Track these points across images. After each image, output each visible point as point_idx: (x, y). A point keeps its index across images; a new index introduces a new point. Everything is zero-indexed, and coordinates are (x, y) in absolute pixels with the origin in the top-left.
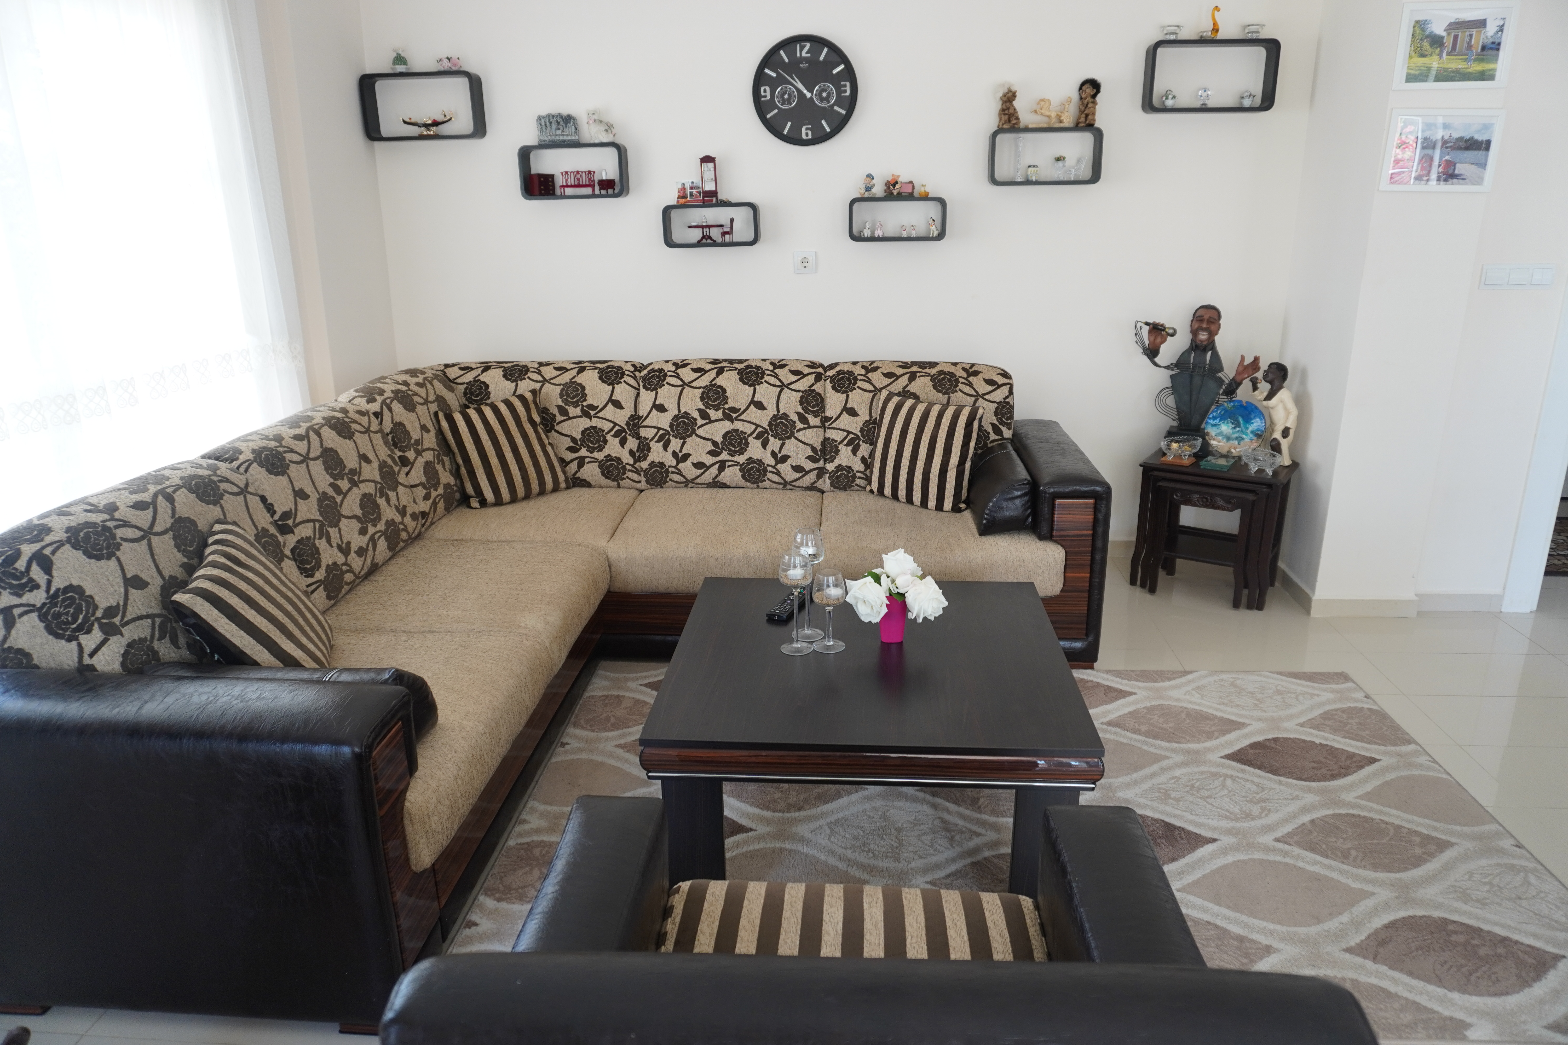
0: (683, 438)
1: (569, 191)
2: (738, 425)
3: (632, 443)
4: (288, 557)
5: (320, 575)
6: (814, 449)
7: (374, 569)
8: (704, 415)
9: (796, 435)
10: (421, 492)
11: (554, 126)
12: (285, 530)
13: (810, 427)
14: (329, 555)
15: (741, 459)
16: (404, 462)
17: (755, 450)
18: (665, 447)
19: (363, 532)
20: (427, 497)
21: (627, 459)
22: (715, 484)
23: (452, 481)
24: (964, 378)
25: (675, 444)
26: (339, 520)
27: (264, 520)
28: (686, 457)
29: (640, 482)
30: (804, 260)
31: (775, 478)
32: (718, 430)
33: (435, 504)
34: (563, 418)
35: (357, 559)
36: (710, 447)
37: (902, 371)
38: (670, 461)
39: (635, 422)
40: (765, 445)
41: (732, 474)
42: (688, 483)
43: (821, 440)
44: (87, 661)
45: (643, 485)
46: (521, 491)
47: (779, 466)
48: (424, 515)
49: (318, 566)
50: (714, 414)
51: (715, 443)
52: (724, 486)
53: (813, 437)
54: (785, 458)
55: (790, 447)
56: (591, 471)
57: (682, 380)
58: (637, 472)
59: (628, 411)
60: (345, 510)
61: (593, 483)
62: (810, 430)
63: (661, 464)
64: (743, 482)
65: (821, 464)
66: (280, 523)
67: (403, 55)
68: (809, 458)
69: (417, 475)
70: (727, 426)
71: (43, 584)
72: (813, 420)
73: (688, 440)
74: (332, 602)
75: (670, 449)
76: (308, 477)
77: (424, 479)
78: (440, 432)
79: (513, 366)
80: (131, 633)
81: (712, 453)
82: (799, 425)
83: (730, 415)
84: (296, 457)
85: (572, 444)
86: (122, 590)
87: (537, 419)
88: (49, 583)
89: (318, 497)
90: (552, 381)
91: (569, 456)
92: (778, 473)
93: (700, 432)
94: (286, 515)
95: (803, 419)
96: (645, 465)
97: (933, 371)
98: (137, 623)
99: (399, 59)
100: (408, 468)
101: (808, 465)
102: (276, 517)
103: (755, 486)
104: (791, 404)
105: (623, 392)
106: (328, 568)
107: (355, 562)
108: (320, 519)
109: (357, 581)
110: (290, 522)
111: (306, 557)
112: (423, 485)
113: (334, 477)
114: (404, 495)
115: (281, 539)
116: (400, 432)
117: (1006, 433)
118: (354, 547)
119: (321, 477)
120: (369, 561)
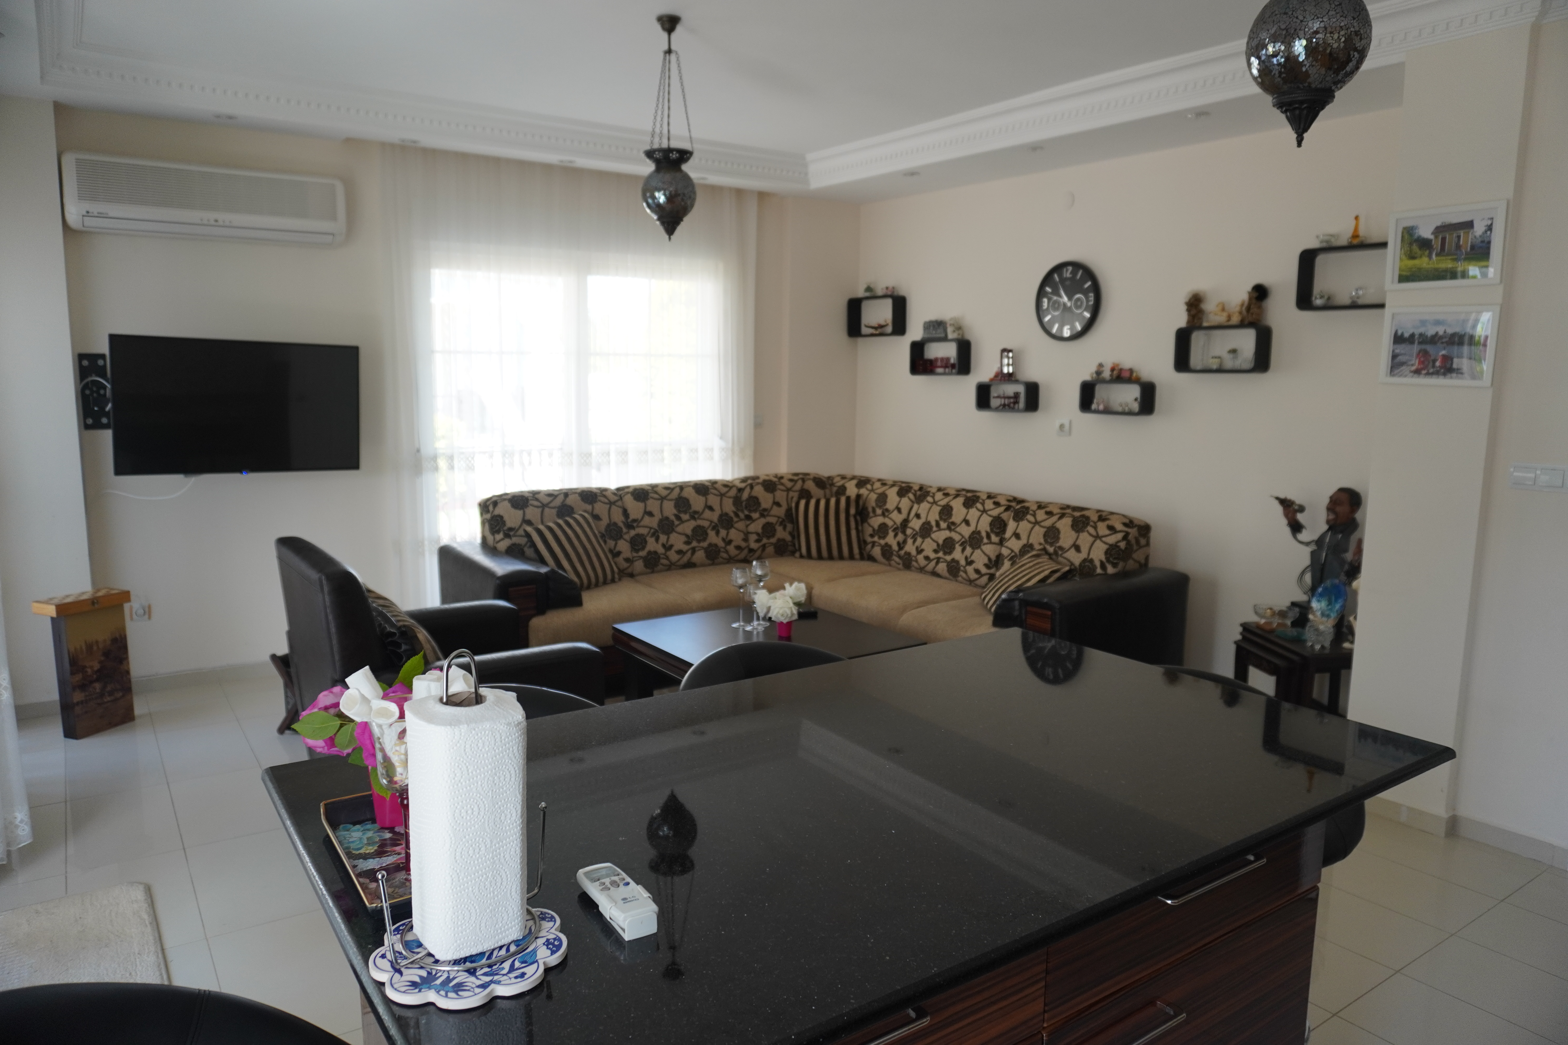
0: (924, 538)
1: (940, 370)
2: (953, 535)
3: (900, 537)
4: (625, 540)
5: (643, 553)
6: (990, 559)
7: (690, 565)
8: (938, 524)
9: (982, 547)
10: (753, 537)
11: (932, 328)
12: (630, 527)
13: (991, 543)
14: (652, 545)
15: (949, 558)
16: (748, 518)
17: (957, 554)
18: (914, 542)
19: (687, 543)
20: (758, 541)
21: (895, 547)
22: (934, 574)
23: (788, 538)
24: (1095, 522)
25: (919, 541)
26: (671, 532)
27: (618, 518)
28: (922, 551)
29: (899, 564)
30: (1062, 427)
31: (964, 575)
32: (942, 536)
33: (764, 547)
34: (873, 515)
35: (675, 555)
36: (935, 546)
37: (1057, 511)
38: (914, 552)
39: (905, 523)
40: (963, 550)
41: (942, 568)
42: (921, 570)
43: (997, 553)
44: (495, 545)
45: (901, 566)
46: (825, 553)
47: (968, 568)
48: (751, 551)
49: (643, 548)
50: (943, 525)
51: (938, 545)
52: (938, 575)
53: (990, 550)
54: (972, 563)
55: (977, 555)
56: (877, 552)
57: (934, 499)
58: (899, 557)
59: (904, 516)
60: (680, 529)
61: (877, 560)
62: (991, 545)
63: (910, 554)
64: (947, 575)
65: (992, 571)
66: (630, 524)
67: (872, 286)
68: (986, 565)
69: (756, 527)
70: (947, 534)
71: (491, 511)
72: (995, 539)
73: (926, 540)
74: (648, 570)
75: (916, 544)
76: (659, 507)
77: (760, 531)
79: (864, 479)
80: (515, 540)
81: (936, 551)
82: (985, 541)
83: (951, 527)
84: (656, 496)
85: (872, 532)
86: (519, 523)
87: (853, 511)
88: (493, 511)
89: (661, 517)
90: (876, 491)
91: (869, 539)
92: (966, 572)
93: (933, 535)
94: (634, 521)
95: (989, 536)
96: (902, 553)
98: (520, 538)
99: (869, 289)
100: (748, 522)
101: (984, 570)
102: (629, 520)
103: (954, 579)
104: (984, 525)
105: (905, 503)
106: (649, 553)
107: (673, 556)
108: (657, 528)
109: (671, 567)
110: (635, 525)
111: (638, 543)
112: (758, 534)
113: (679, 511)
114: (734, 534)
115: (625, 530)
116: (754, 502)
117: (1110, 570)
118: (676, 548)
119: (669, 509)
120: (685, 559)
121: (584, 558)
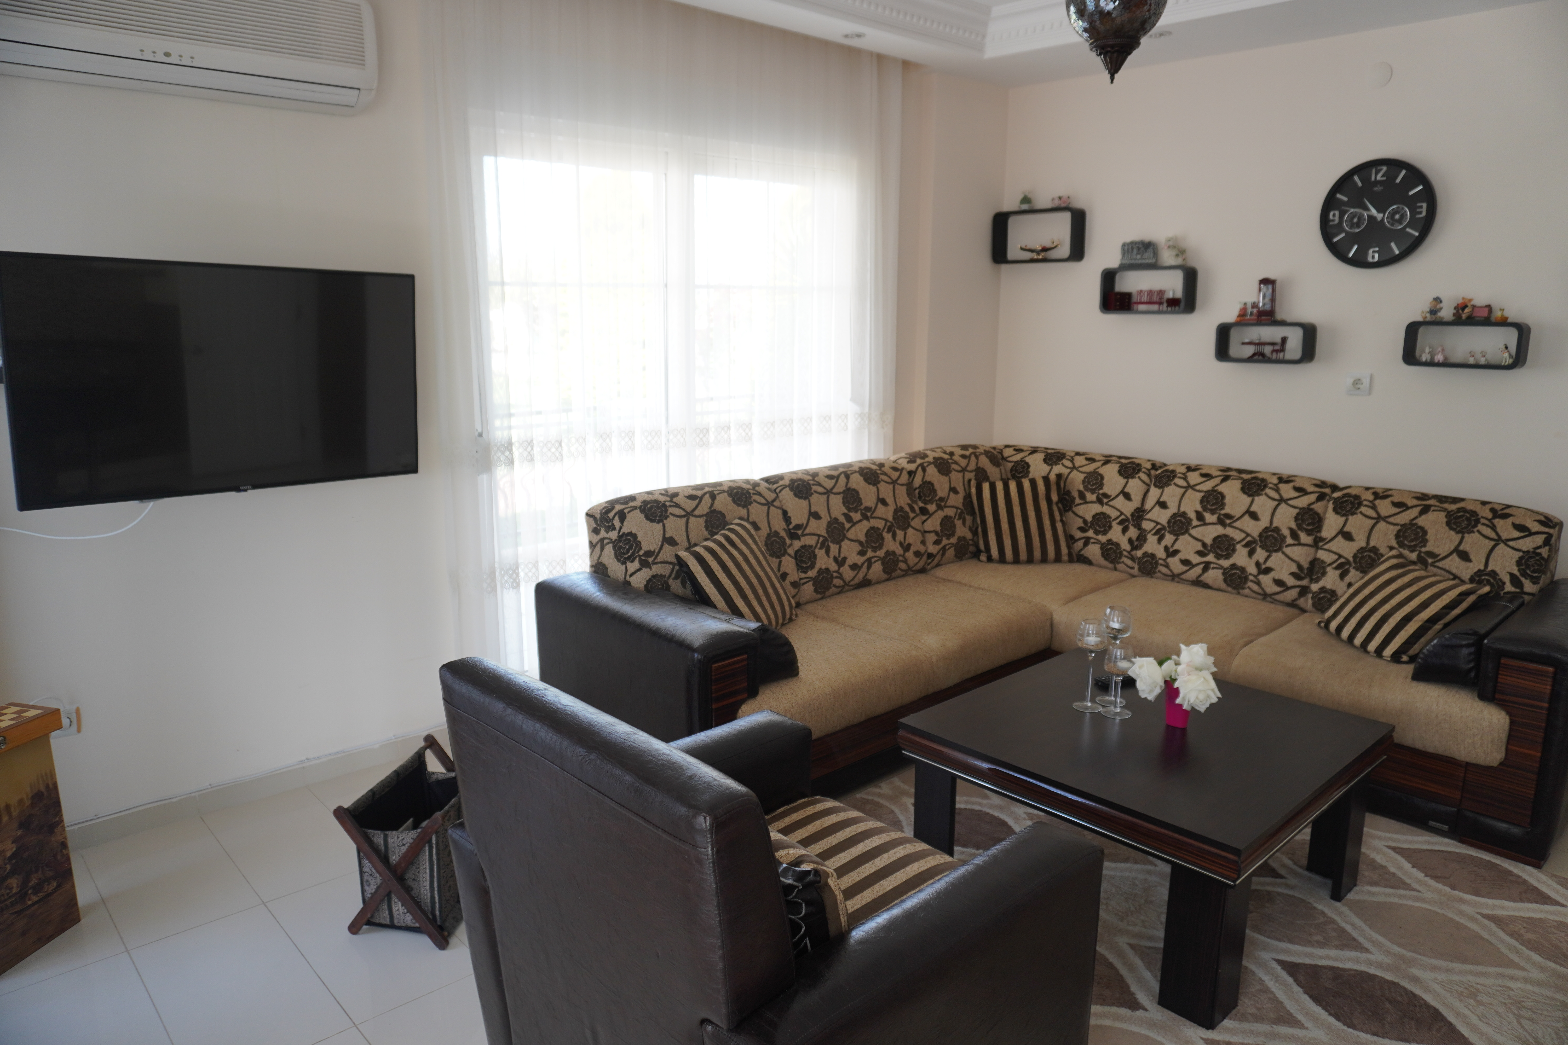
0: (1177, 534)
1: (1142, 307)
2: (1229, 531)
3: (1133, 532)
4: (790, 555)
5: (812, 573)
6: (1300, 567)
7: (866, 583)
8: (1200, 517)
9: (1285, 549)
10: (932, 537)
11: (1135, 251)
12: (794, 536)
13: (1300, 544)
14: (823, 561)
15: (1226, 563)
16: (924, 511)
17: (1240, 558)
18: (1160, 540)
19: (862, 553)
20: (937, 543)
21: (1125, 546)
22: (1198, 583)
23: (969, 536)
24: (1487, 519)
25: (1169, 539)
26: (843, 540)
27: (779, 525)
28: (1176, 552)
29: (1132, 568)
30: (1357, 383)
31: (1255, 587)
32: (1209, 533)
33: (944, 549)
34: (1081, 502)
35: (849, 571)
36: (1199, 546)
37: (1415, 502)
38: (1161, 554)
39: (1139, 514)
40: (1251, 553)
41: (1214, 576)
42: (1175, 577)
43: (1310, 559)
44: (628, 579)
45: (1136, 571)
46: (1023, 555)
47: (1261, 577)
48: (930, 556)
49: (812, 567)
50: (1209, 518)
51: (1204, 545)
52: (1206, 586)
53: (1301, 554)
54: (1268, 571)
55: (1276, 560)
56: (1093, 551)
57: (1188, 482)
58: (1132, 559)
59: (1135, 504)
60: (851, 534)
61: (1094, 562)
62: (1300, 548)
63: (1153, 556)
64: (1223, 586)
65: (1305, 582)
66: (792, 531)
67: (1030, 196)
68: (1293, 574)
69: (934, 523)
70: (1219, 530)
71: (618, 528)
72: (1304, 538)
73: (1181, 537)
74: (819, 596)
75: (1164, 543)
76: (825, 504)
77: (938, 528)
78: (968, 496)
79: (1055, 453)
80: (656, 569)
81: (1200, 553)
82: (1289, 541)
83: (1225, 520)
84: (820, 489)
85: (1082, 525)
86: (660, 543)
87: (1055, 497)
88: (621, 528)
89: (829, 519)
90: (1080, 469)
91: (1078, 534)
92: (1258, 583)
93: (1193, 532)
94: (798, 527)
95: (1294, 535)
96: (1139, 553)
97: (1453, 507)
98: (663, 565)
99: (1026, 200)
100: (925, 518)
101: (1291, 581)
102: (791, 527)
103: (1235, 591)
104: (1285, 519)
105: (1135, 486)
106: (820, 571)
107: (847, 573)
108: (826, 535)
109: (846, 588)
110: (800, 532)
111: (805, 558)
112: (936, 533)
113: (849, 509)
114: (912, 536)
115: (788, 541)
116: (928, 489)
117: (1529, 586)
118: (849, 562)
119: (838, 507)
120: (861, 575)
121: (760, 591)
